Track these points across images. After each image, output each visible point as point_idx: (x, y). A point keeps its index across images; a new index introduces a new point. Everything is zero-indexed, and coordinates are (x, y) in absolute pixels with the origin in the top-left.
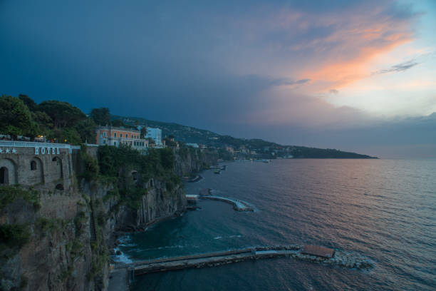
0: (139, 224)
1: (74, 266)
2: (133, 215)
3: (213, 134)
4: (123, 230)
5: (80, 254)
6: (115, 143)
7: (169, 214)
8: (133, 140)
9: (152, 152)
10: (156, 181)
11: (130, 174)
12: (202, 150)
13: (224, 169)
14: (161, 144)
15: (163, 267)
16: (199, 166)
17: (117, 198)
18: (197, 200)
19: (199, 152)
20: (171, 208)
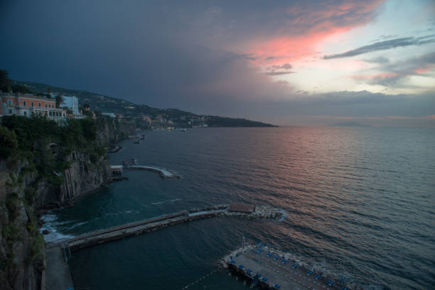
0: (62, 200)
1: (14, 252)
2: (56, 191)
3: (128, 104)
4: (45, 208)
5: (19, 239)
6: (25, 113)
7: (96, 186)
8: (48, 110)
9: (72, 123)
10: (78, 155)
11: (48, 147)
12: (119, 120)
13: (143, 139)
14: (78, 114)
15: (101, 239)
16: (117, 136)
17: (35, 174)
18: (122, 171)
19: (116, 122)
20: (97, 181)
